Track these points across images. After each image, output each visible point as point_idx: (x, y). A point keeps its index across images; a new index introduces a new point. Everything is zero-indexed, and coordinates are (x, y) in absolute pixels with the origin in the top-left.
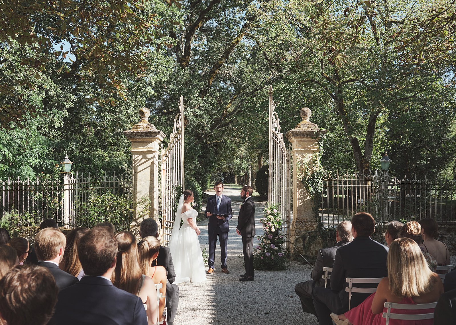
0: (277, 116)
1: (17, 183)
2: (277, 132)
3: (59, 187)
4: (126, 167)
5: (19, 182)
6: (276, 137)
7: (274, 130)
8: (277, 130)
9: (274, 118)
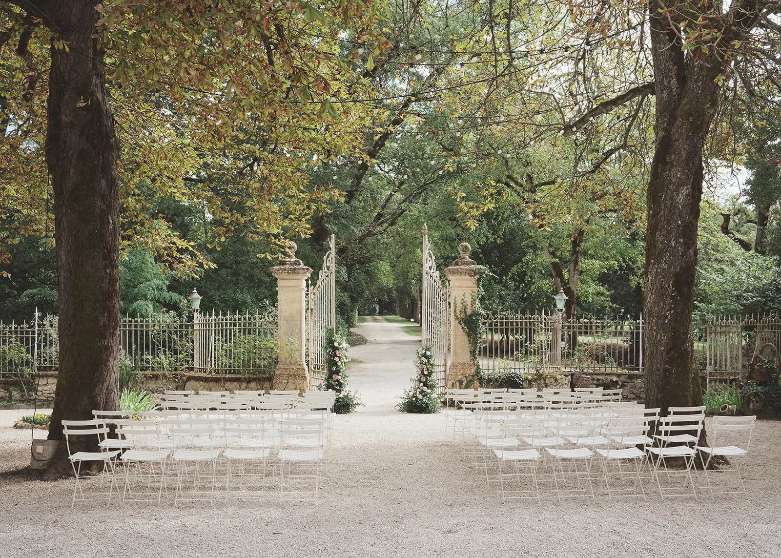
0: (432, 254)
1: (137, 321)
2: (432, 271)
3: (185, 325)
4: (268, 304)
5: (139, 320)
6: (431, 276)
7: (428, 269)
8: (433, 269)
9: (428, 257)
